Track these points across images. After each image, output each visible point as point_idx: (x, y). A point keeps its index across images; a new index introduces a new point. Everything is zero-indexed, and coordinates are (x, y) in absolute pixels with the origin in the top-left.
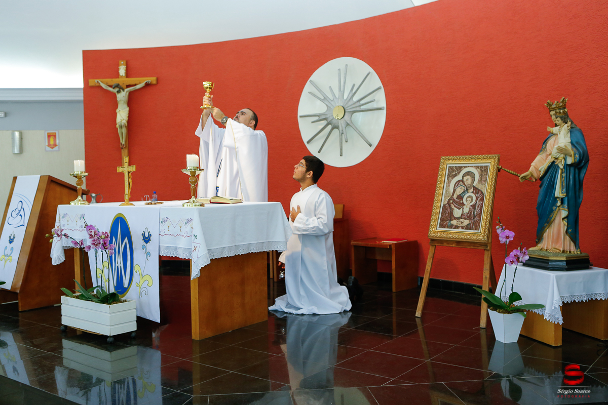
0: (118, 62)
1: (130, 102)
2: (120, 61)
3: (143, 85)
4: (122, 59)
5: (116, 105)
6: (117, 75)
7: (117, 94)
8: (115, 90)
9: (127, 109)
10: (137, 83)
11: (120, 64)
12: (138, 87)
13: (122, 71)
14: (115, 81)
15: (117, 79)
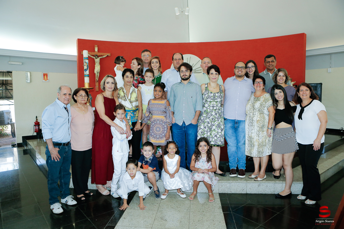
0: (94, 46)
1: (101, 63)
2: (95, 45)
3: (106, 56)
4: (96, 45)
5: (94, 64)
6: (94, 51)
7: (95, 59)
8: (94, 58)
9: (100, 66)
10: (103, 55)
11: (95, 46)
12: (104, 57)
13: (96, 49)
14: (93, 53)
15: (94, 53)
